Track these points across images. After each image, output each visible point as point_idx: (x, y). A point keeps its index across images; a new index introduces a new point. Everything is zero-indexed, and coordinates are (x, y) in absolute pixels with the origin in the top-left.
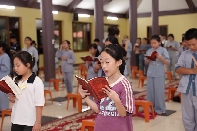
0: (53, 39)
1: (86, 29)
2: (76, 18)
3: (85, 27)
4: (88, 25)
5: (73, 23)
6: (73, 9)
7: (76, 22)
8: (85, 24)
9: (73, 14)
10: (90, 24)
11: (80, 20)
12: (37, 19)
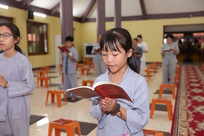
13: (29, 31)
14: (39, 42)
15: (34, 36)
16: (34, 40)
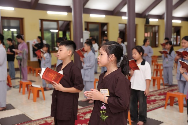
0: (134, 38)
1: (155, 30)
2: (147, 22)
3: (154, 29)
4: (157, 28)
5: (145, 26)
6: (145, 15)
7: (148, 25)
8: (154, 26)
9: (145, 19)
10: (158, 26)
11: (151, 24)
12: (120, 23)
13: (146, 31)
14: (152, 37)
15: (149, 33)
16: (149, 35)
